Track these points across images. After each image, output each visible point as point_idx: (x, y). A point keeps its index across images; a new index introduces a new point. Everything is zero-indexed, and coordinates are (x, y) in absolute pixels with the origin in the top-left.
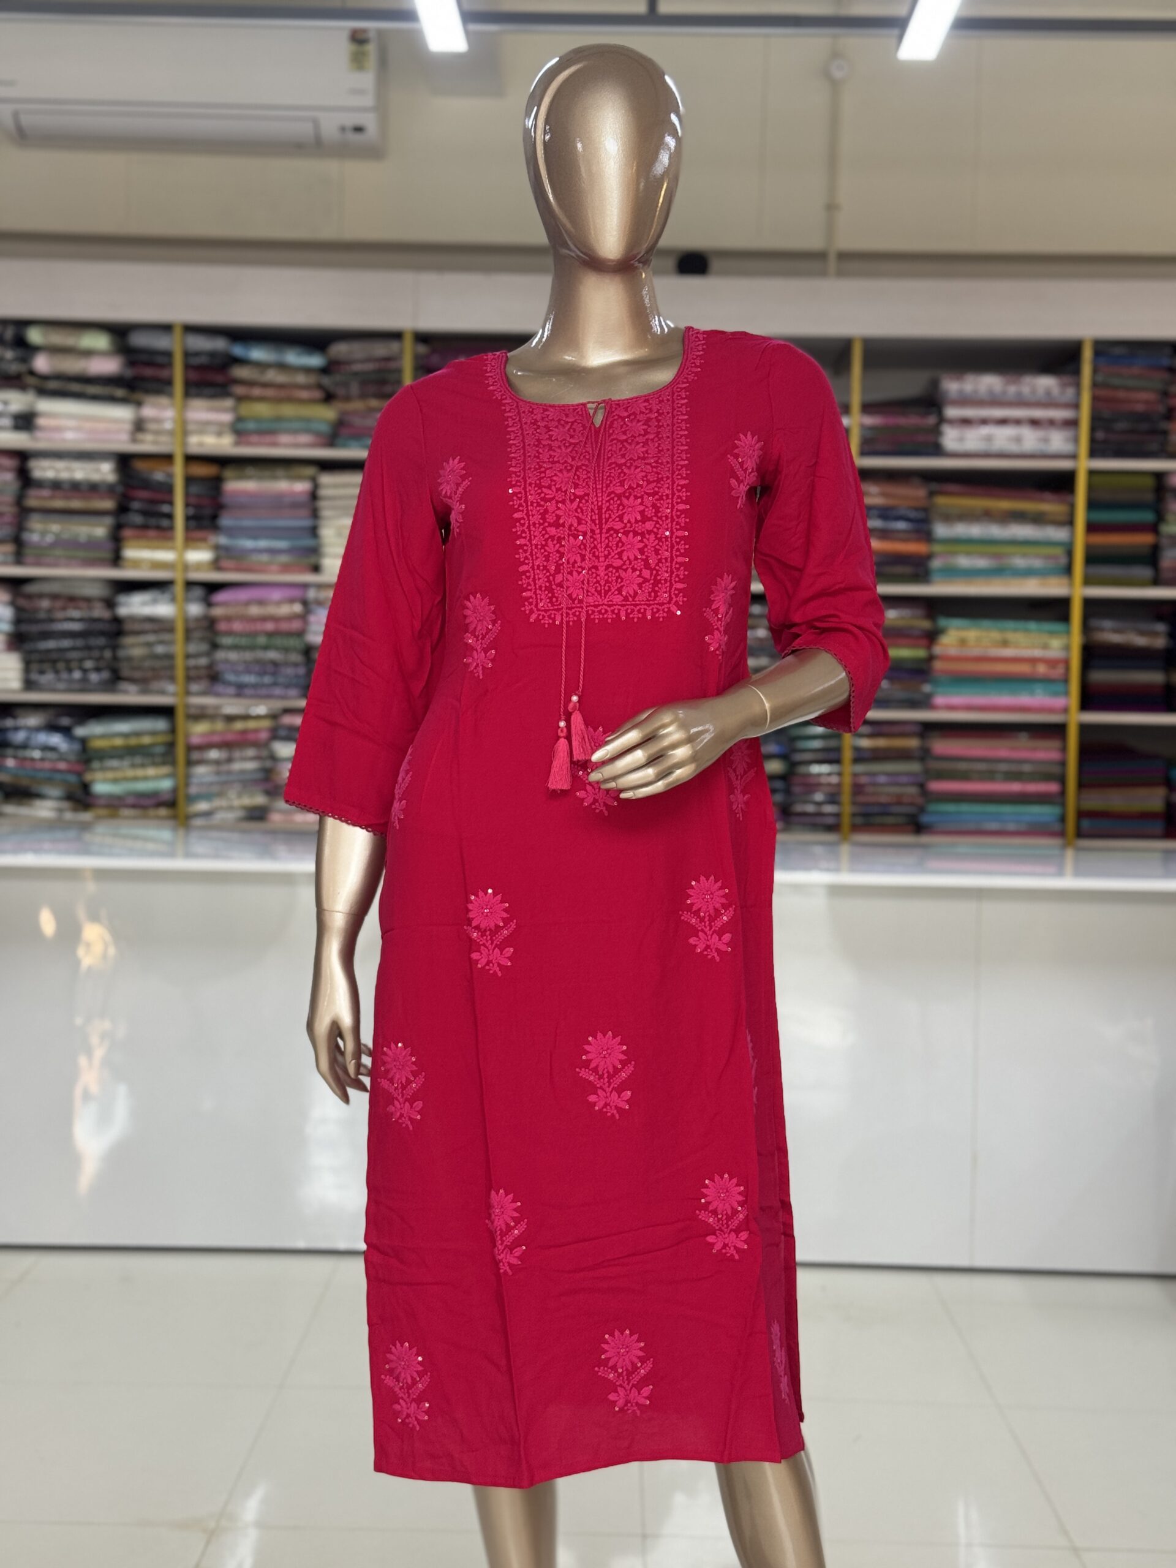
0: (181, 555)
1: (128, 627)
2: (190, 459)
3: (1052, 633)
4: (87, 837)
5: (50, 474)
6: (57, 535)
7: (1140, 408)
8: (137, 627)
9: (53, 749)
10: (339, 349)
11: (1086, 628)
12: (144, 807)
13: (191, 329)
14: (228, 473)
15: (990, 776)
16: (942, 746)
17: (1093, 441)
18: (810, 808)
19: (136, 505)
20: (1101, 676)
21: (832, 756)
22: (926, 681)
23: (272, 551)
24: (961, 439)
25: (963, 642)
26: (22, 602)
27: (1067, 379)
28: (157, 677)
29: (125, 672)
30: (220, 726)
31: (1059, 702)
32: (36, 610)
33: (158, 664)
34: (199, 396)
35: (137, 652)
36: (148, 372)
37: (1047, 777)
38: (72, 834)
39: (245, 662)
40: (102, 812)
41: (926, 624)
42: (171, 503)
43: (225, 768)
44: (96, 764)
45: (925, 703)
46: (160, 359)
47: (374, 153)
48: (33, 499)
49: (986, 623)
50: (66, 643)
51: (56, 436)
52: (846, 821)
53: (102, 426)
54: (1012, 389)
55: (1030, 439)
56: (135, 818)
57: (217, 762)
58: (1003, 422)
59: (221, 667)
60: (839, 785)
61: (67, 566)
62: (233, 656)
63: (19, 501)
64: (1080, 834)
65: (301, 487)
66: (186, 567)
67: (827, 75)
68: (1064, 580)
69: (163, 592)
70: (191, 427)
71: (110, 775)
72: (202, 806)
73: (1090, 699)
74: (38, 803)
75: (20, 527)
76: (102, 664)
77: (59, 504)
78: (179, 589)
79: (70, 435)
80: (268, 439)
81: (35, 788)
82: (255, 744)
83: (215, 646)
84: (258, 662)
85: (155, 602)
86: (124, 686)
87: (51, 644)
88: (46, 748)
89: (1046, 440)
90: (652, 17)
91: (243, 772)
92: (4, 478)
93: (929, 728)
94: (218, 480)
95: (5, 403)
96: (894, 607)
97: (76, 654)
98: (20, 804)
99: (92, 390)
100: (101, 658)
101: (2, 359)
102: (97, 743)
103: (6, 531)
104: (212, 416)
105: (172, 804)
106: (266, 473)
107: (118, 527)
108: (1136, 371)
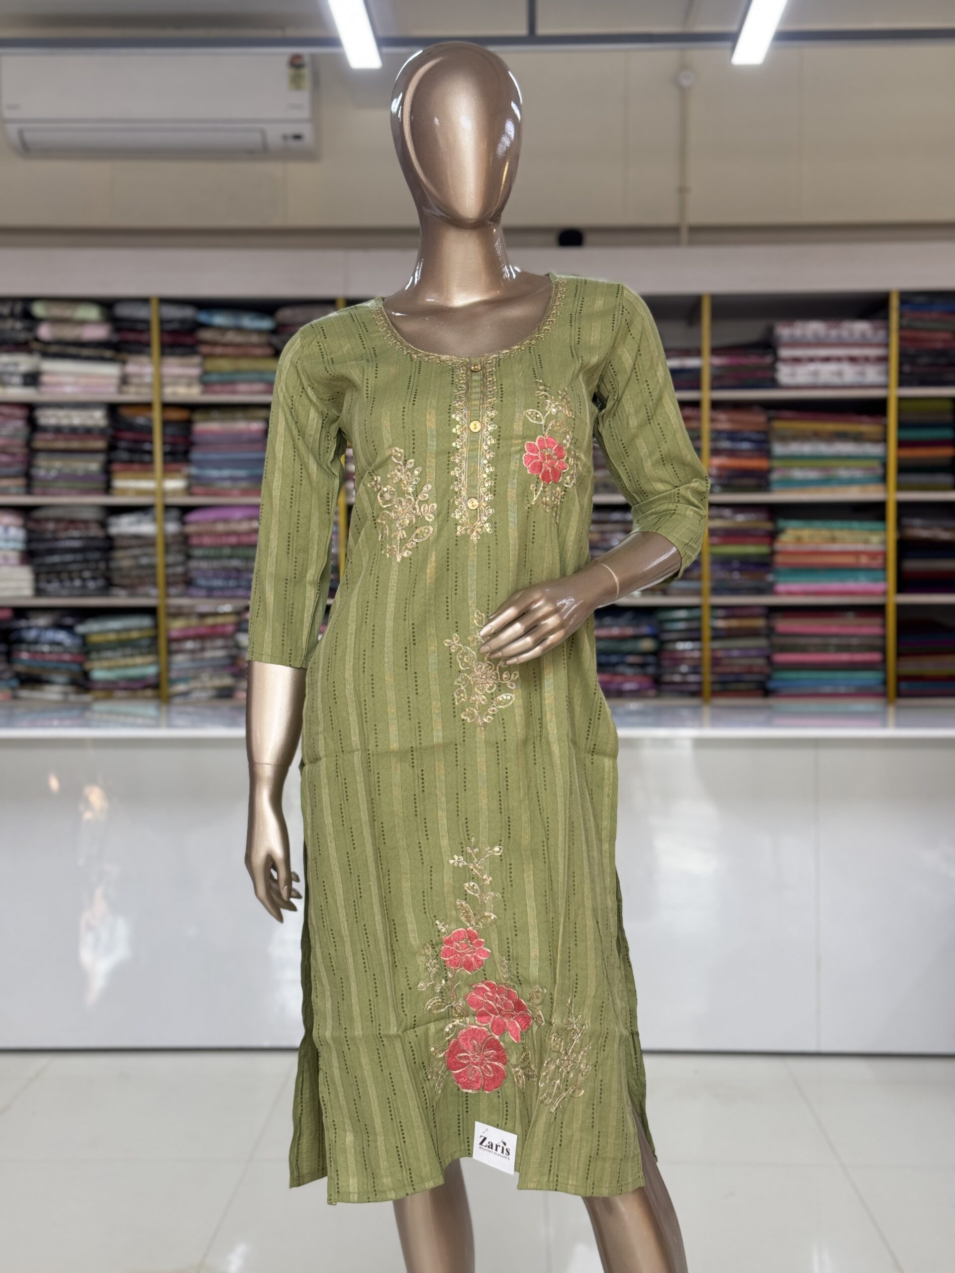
0: (160, 484)
1: (118, 543)
2: (166, 406)
3: (872, 531)
4: (88, 714)
5: (53, 421)
6: (60, 470)
7: (939, 345)
8: (125, 543)
9: (59, 644)
10: (285, 314)
11: (900, 526)
12: (133, 690)
13: (165, 301)
14: (197, 416)
15: (824, 648)
16: (783, 625)
17: (901, 373)
18: (677, 678)
19: (123, 444)
20: (914, 565)
21: (694, 635)
22: (769, 572)
23: (233, 479)
24: (793, 375)
25: (799, 540)
26: (32, 525)
27: (879, 323)
28: (142, 584)
29: (117, 579)
30: (194, 622)
31: (879, 587)
32: (44, 531)
33: (143, 573)
34: (172, 354)
35: (126, 563)
36: (131, 336)
37: (871, 649)
38: (75, 713)
39: (214, 569)
40: (99, 694)
41: (768, 526)
42: (151, 442)
43: (199, 655)
44: (94, 655)
45: (769, 590)
46: (140, 326)
47: (311, 156)
48: (41, 441)
49: (818, 524)
50: (68, 557)
52: (707, 688)
53: (94, 381)
54: (834, 333)
55: (850, 373)
56: (127, 698)
57: (192, 652)
58: (827, 359)
59: (194, 574)
60: (700, 659)
61: (68, 494)
62: (204, 564)
63: (28, 443)
64: (900, 695)
65: (257, 426)
66: (165, 493)
67: (676, 82)
68: (880, 487)
69: (146, 514)
70: (166, 380)
71: (105, 664)
72: (181, 687)
73: (905, 584)
74: (48, 688)
75: (29, 464)
76: (98, 574)
77: (61, 445)
78: (159, 511)
79: (68, 389)
80: (229, 388)
81: (45, 676)
82: (223, 636)
83: (189, 557)
84: (224, 569)
85: (139, 522)
86: (116, 591)
87: (56, 559)
88: (53, 643)
89: (862, 374)
90: (532, 38)
91: (213, 659)
92: (17, 425)
93: (773, 611)
94: (188, 424)
95: (16, 364)
96: (742, 512)
97: (74, 567)
98: (33, 689)
99: (86, 352)
100: (97, 569)
101: (13, 329)
102: (95, 639)
103: (18, 468)
104: (183, 371)
105: (156, 686)
106: (228, 416)
107: (109, 462)
108: (935, 315)
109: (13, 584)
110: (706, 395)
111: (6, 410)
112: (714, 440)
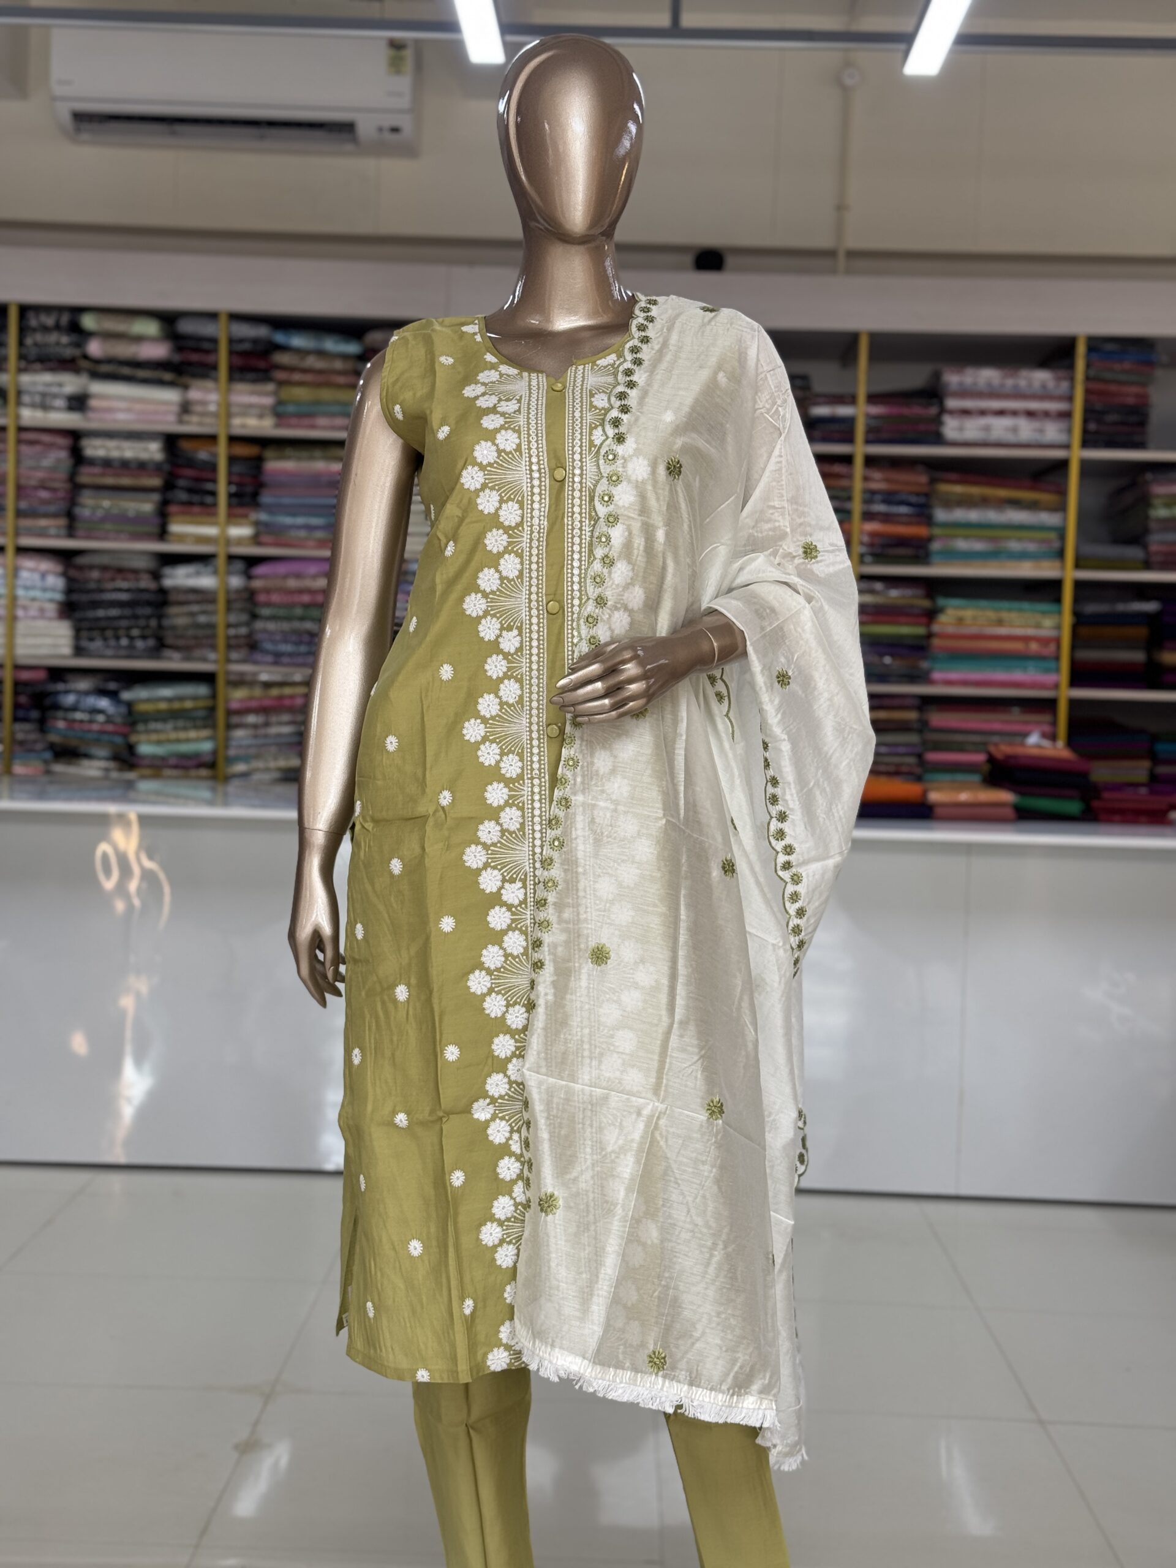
0: (223, 531)
1: (173, 597)
2: (233, 439)
3: (1044, 613)
4: (132, 794)
5: (101, 453)
6: (107, 510)
7: (1131, 400)
8: (182, 597)
9: (101, 711)
10: (374, 337)
12: (185, 768)
13: (236, 317)
14: (269, 453)
15: (983, 748)
16: (939, 719)
17: (1085, 432)
19: (182, 483)
22: (925, 658)
23: (310, 528)
24: (961, 429)
25: (960, 621)
27: (1062, 373)
28: (199, 646)
29: (169, 641)
30: (258, 692)
31: (1051, 678)
32: (87, 581)
33: (200, 633)
34: (242, 380)
35: (181, 621)
36: (195, 357)
38: (116, 791)
39: (282, 632)
40: (147, 772)
41: (926, 603)
42: (214, 481)
43: (262, 731)
44: (141, 727)
45: (923, 677)
46: (206, 345)
47: (409, 151)
48: (86, 475)
49: (983, 603)
50: (114, 612)
51: (108, 416)
53: (151, 408)
54: (1010, 382)
55: (1026, 430)
56: (177, 778)
57: (255, 726)
58: (1001, 413)
59: (259, 637)
61: (115, 539)
62: (271, 626)
63: (72, 477)
66: (228, 541)
67: (839, 81)
68: (1057, 564)
69: (206, 565)
70: (234, 410)
71: (154, 737)
72: (240, 767)
73: (1080, 676)
74: (86, 763)
75: (72, 502)
76: (148, 632)
77: (109, 481)
78: (221, 561)
79: (121, 416)
80: (306, 421)
81: (83, 749)
82: (291, 710)
83: (254, 616)
84: (295, 632)
85: (198, 574)
86: (168, 653)
87: (101, 613)
88: (94, 711)
89: (1041, 431)
90: (676, 30)
91: (279, 735)
92: (58, 457)
93: (927, 702)
94: (259, 460)
95: (60, 385)
96: (896, 587)
97: (124, 623)
98: (69, 763)
99: (141, 373)
100: (147, 626)
101: (58, 344)
102: (143, 707)
103: (60, 506)
104: (254, 400)
105: (212, 765)
106: (304, 454)
107: (165, 503)
108: (1127, 365)
109: (48, 641)
110: (860, 449)
111: (46, 438)
112: (867, 501)
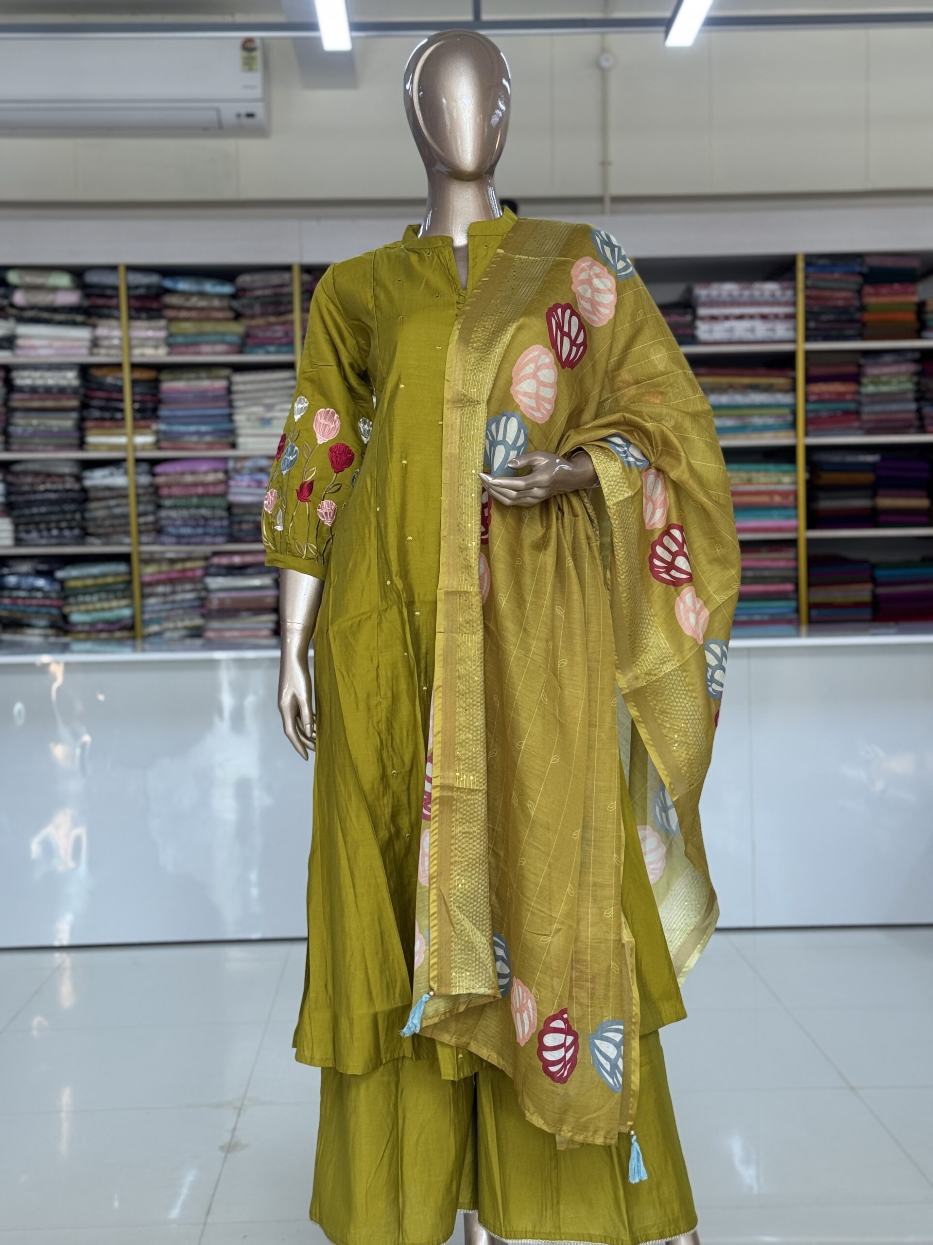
0: (131, 440)
1: (92, 494)
2: (135, 366)
3: (785, 472)
5: (28, 382)
6: (36, 427)
7: (841, 303)
8: (100, 494)
9: (39, 589)
10: (244, 280)
12: (110, 631)
13: (132, 269)
14: (164, 376)
17: (807, 329)
19: (95, 403)
23: (199, 434)
24: (711, 331)
26: (10, 478)
27: (786, 284)
28: (116, 533)
29: (91, 530)
30: (165, 567)
32: (22, 485)
33: (116, 522)
34: (139, 318)
35: (100, 514)
36: (101, 302)
37: (784, 580)
39: (183, 518)
40: (79, 636)
42: (122, 400)
43: (170, 598)
44: (72, 600)
46: (109, 292)
47: (262, 132)
48: (17, 400)
49: (736, 467)
50: (43, 509)
51: (32, 353)
53: (68, 344)
54: (746, 293)
55: (761, 330)
56: (103, 639)
57: (164, 595)
58: (741, 317)
59: (164, 523)
61: (44, 451)
62: (173, 514)
63: (6, 403)
64: (811, 622)
65: (221, 384)
66: (135, 448)
67: (598, 65)
68: (792, 434)
69: (118, 468)
70: (134, 342)
71: (83, 607)
72: (154, 628)
73: (814, 520)
74: (29, 631)
75: (8, 423)
77: (36, 404)
78: (130, 464)
79: (42, 352)
80: (192, 349)
81: (26, 621)
82: (192, 580)
83: (159, 507)
84: (193, 517)
85: (112, 475)
86: (91, 540)
87: (35, 510)
88: (33, 589)
89: (773, 330)
90: (477, 23)
91: (183, 601)
94: (156, 382)
97: (54, 518)
98: (15, 633)
99: (58, 317)
100: (73, 519)
102: (72, 584)
104: (150, 333)
105: (131, 628)
106: (192, 375)
107: (82, 420)
108: (836, 276)
